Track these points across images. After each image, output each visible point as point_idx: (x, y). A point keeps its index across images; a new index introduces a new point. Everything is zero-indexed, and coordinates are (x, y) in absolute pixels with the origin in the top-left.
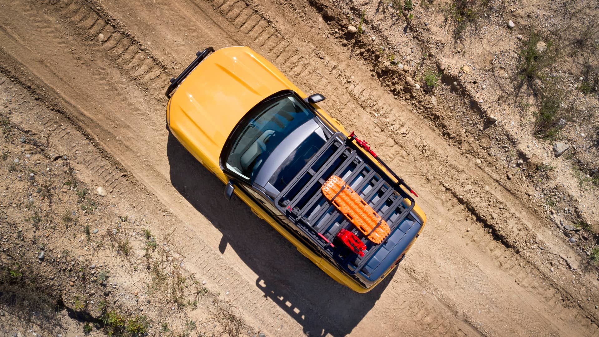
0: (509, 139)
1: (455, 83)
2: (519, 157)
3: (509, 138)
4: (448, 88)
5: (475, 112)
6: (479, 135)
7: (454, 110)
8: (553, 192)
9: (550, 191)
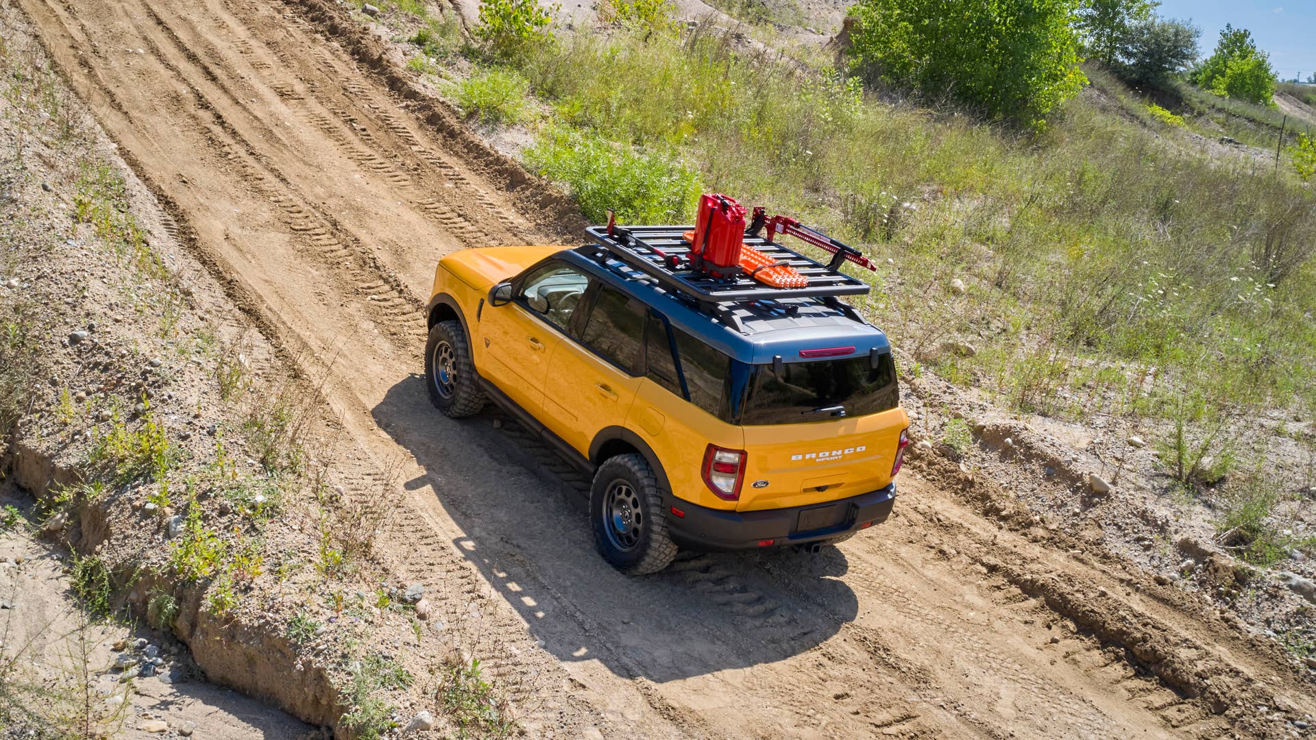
0: (1148, 523)
1: (1009, 440)
2: (1182, 556)
3: (1148, 521)
4: (994, 455)
5: (1058, 484)
6: (1073, 525)
7: (1011, 489)
8: (1298, 623)
9: (1288, 621)
